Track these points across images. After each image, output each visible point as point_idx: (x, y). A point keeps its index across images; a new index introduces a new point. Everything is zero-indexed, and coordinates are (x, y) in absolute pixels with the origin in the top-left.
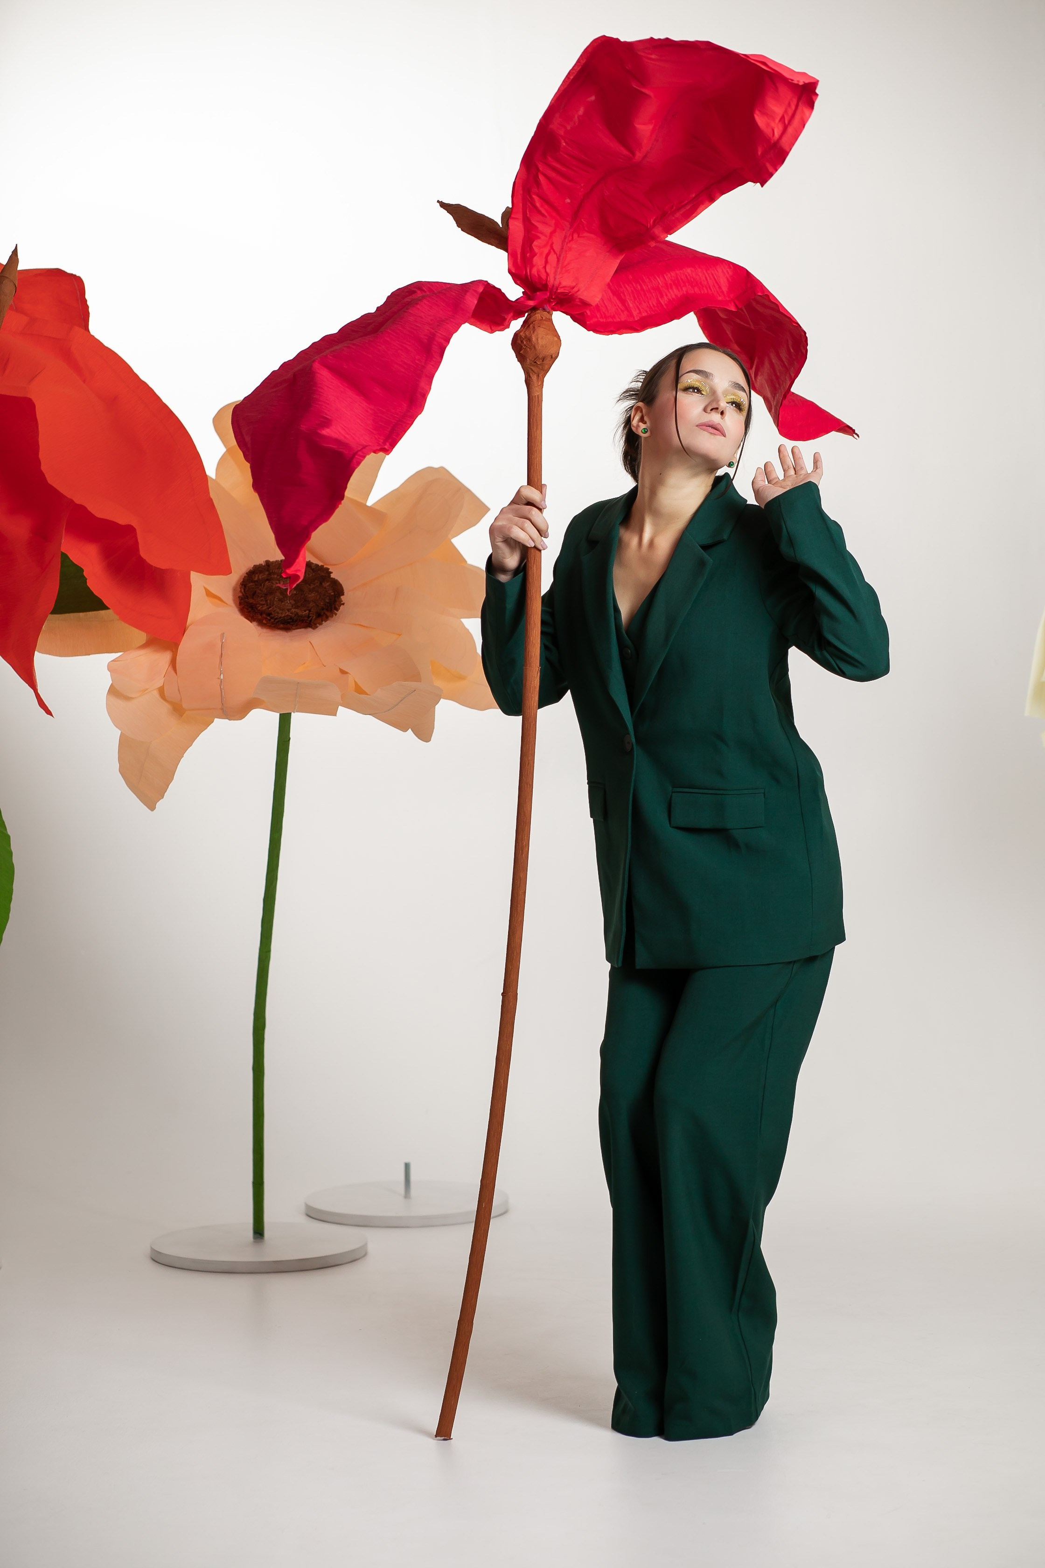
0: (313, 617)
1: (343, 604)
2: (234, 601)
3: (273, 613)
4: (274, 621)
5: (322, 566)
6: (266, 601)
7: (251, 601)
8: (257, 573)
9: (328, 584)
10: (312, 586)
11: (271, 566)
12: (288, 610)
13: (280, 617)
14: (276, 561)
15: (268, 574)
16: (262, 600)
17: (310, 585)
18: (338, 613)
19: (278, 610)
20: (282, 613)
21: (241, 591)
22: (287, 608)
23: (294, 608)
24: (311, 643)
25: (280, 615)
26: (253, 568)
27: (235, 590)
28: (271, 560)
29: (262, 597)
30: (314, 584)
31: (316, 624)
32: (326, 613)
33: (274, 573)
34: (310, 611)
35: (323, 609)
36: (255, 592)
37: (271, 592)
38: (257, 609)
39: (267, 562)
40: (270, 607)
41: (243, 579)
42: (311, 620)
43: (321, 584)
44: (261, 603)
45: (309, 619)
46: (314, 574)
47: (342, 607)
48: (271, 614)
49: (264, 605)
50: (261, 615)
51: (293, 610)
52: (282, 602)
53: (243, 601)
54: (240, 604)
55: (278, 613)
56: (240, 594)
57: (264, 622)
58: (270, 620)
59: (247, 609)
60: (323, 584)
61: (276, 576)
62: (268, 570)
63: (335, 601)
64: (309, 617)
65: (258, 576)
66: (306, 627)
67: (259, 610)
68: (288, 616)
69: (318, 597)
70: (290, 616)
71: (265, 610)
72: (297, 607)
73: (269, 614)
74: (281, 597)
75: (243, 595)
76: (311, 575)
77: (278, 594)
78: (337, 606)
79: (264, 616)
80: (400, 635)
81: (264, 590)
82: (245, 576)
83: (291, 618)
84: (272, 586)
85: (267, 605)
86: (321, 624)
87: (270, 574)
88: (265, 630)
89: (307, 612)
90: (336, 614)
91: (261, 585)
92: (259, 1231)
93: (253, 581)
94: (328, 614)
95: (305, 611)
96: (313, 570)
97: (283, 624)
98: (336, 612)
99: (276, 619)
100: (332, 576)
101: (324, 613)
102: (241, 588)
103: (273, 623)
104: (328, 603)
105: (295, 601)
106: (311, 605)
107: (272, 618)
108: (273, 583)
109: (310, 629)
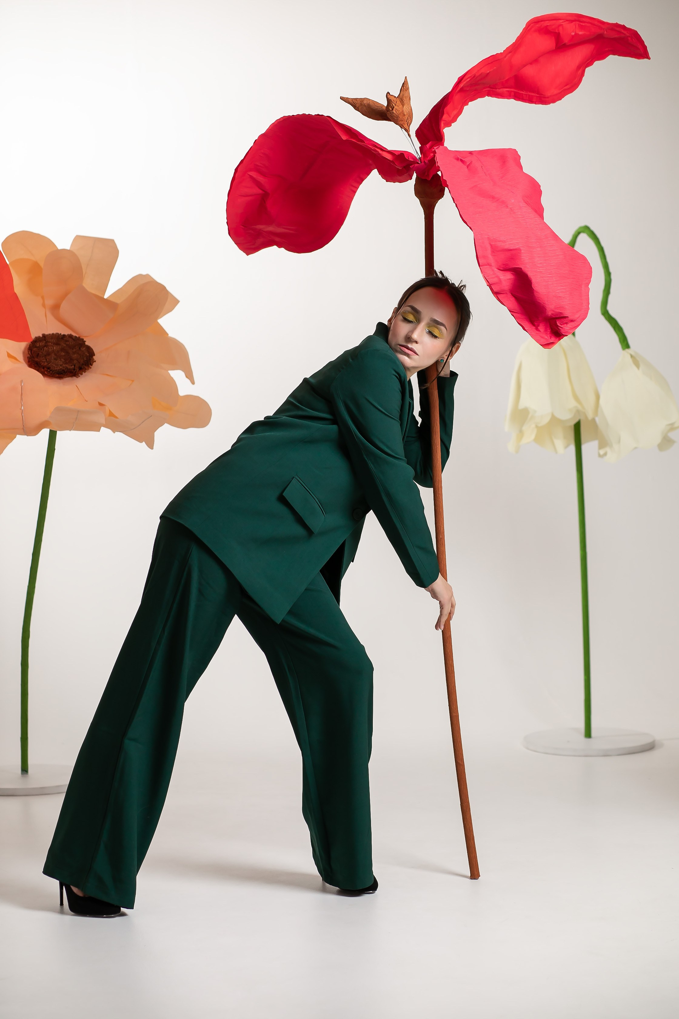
0: (77, 370)
1: (95, 361)
2: (24, 360)
3: (51, 367)
4: (52, 372)
5: (79, 337)
6: (46, 360)
7: (36, 359)
8: (38, 342)
9: (84, 349)
10: (74, 350)
11: (46, 337)
12: (61, 365)
13: (56, 370)
14: (49, 334)
15: (45, 343)
16: (43, 359)
17: (73, 349)
18: (92, 367)
19: (54, 365)
20: (57, 367)
21: (29, 353)
22: (59, 364)
23: (65, 364)
24: (77, 386)
25: (56, 369)
26: (35, 339)
27: (24, 353)
28: (46, 334)
29: (43, 357)
30: (76, 349)
31: (78, 374)
32: (85, 367)
33: (49, 342)
34: (75, 366)
35: (83, 364)
36: (38, 354)
37: (48, 354)
38: (40, 365)
39: (44, 335)
40: (49, 364)
41: (29, 346)
42: (76, 371)
43: (80, 348)
44: (43, 361)
45: (75, 371)
46: (74, 342)
47: (94, 363)
48: (50, 368)
49: (45, 362)
50: (43, 368)
51: (64, 365)
52: (56, 360)
53: (30, 360)
54: (29, 362)
55: (54, 367)
56: (29, 356)
57: (46, 372)
58: (50, 372)
59: (34, 365)
60: (81, 349)
61: (50, 344)
62: (45, 340)
63: (90, 359)
64: (74, 370)
65: (39, 344)
66: (72, 376)
67: (42, 365)
68: (61, 369)
69: (79, 357)
70: (62, 369)
71: (46, 365)
72: (66, 363)
73: (49, 368)
74: (56, 357)
75: (30, 356)
76: (73, 343)
77: (53, 355)
78: (91, 363)
79: (46, 369)
80: (133, 381)
81: (44, 353)
82: (30, 344)
83: (63, 370)
84: (49, 350)
85: (47, 362)
86: (82, 374)
87: (46, 342)
88: (46, 378)
89: (73, 366)
90: (91, 368)
91: (42, 349)
92: (25, 769)
93: (36, 347)
94: (86, 368)
95: (72, 366)
96: (74, 339)
97: (58, 374)
98: (91, 366)
99: (54, 371)
100: (86, 343)
101: (84, 367)
102: (28, 352)
103: (51, 374)
104: (86, 360)
105: (64, 359)
106: (75, 362)
107: (51, 370)
108: (49, 348)
109: (75, 378)
